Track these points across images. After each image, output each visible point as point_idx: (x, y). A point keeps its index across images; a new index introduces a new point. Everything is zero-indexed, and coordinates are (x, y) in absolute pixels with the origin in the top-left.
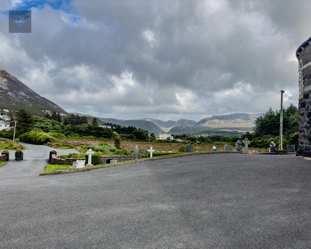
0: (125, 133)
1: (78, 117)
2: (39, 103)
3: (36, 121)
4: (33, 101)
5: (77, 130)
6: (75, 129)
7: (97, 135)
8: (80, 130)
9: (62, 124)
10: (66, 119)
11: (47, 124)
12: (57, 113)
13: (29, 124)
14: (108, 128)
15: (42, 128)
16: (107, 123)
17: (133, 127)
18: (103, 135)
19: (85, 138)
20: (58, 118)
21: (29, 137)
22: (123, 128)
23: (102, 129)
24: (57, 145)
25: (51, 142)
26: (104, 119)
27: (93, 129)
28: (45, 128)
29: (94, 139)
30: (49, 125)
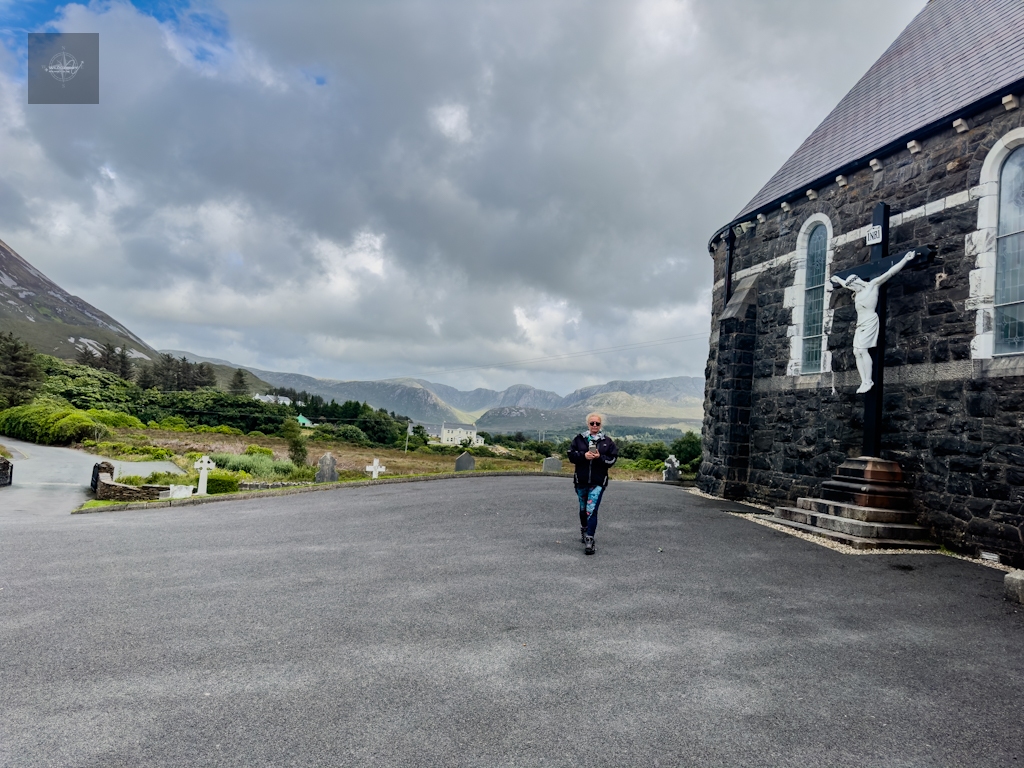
0: (333, 422)
1: (185, 366)
2: (61, 316)
3: (48, 372)
4: (39, 306)
5: (180, 406)
6: (173, 404)
7: (242, 424)
8: (190, 408)
9: (133, 382)
10: (145, 368)
11: (86, 384)
12: (118, 350)
13: (27, 380)
14: (281, 402)
15: (68, 395)
16: (278, 388)
17: (361, 404)
18: (263, 426)
19: (205, 431)
20: (122, 366)
21: (26, 422)
22: (330, 404)
23: (258, 406)
24: (114, 448)
25: (94, 439)
26: (272, 374)
27: (231, 405)
28: (79, 394)
29: (232, 437)
30: (92, 385)
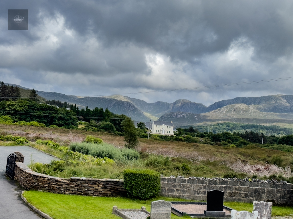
7: (45, 120)
